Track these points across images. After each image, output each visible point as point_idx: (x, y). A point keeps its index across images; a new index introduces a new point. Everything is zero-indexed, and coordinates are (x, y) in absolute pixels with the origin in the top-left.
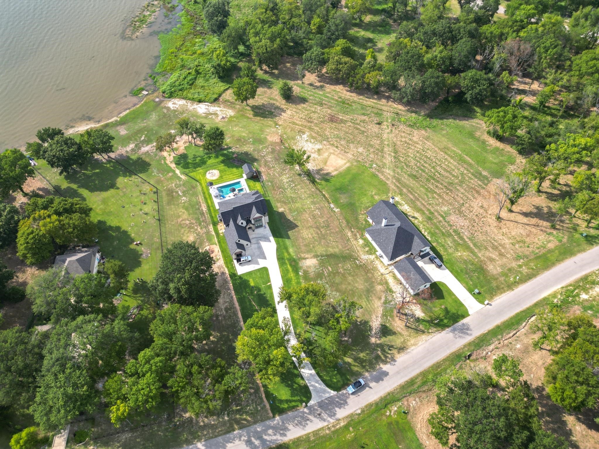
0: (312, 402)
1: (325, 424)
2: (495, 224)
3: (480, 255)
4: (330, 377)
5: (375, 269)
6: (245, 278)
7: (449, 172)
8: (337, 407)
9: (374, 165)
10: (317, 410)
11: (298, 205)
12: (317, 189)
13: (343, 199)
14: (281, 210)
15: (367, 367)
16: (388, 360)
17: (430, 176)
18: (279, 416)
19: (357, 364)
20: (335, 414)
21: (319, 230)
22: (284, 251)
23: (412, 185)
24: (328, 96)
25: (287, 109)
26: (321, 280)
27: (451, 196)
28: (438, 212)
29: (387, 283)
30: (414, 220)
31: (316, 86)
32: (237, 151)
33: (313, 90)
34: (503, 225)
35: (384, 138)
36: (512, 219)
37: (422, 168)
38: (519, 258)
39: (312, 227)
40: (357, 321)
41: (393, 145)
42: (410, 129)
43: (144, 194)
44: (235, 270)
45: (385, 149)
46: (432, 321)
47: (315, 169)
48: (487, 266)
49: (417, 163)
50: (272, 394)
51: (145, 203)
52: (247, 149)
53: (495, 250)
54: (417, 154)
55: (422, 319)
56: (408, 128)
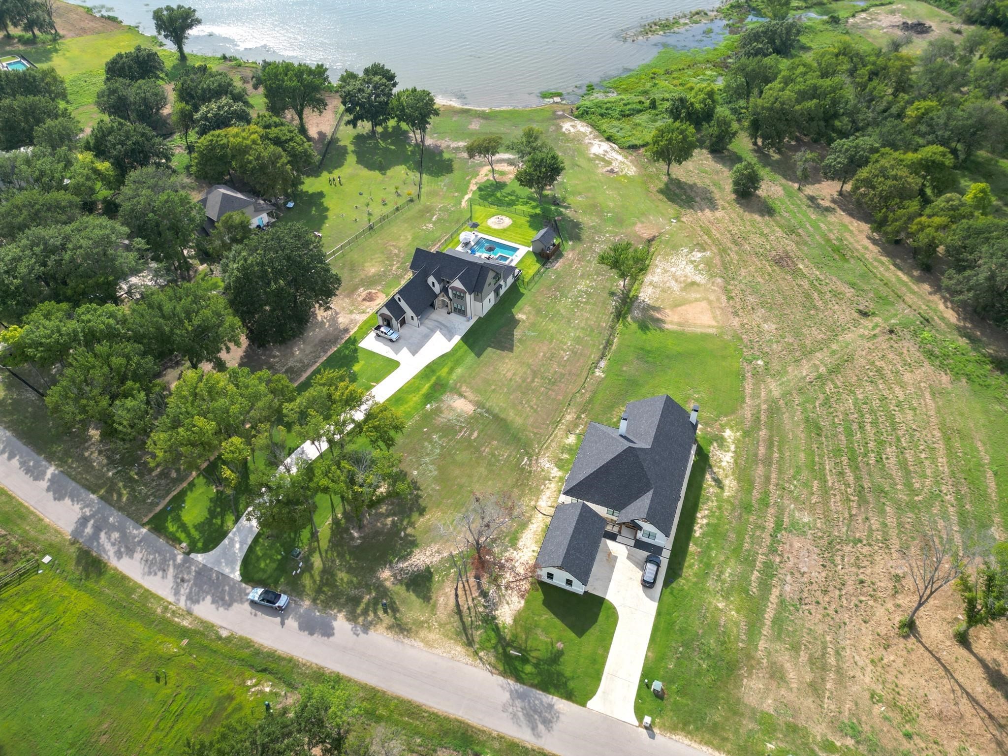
0: (199, 558)
1: (171, 599)
2: (883, 630)
3: (762, 644)
4: (264, 555)
5: (537, 492)
6: (360, 355)
7: (908, 473)
8: (213, 596)
9: (760, 362)
10: (189, 573)
11: (552, 327)
12: (612, 328)
13: (631, 368)
14: (520, 316)
15: (322, 597)
16: (361, 619)
17: (852, 450)
18: (149, 530)
19: (318, 578)
20: (197, 602)
21: (534, 377)
22: (450, 364)
23: (790, 436)
24: (819, 227)
25: (724, 208)
26: (440, 438)
27: (850, 509)
28: (781, 510)
29: (524, 525)
30: (711, 486)
31: (819, 204)
32: (570, 215)
33: (804, 208)
34: (902, 646)
35: (840, 338)
36: (944, 655)
37: (855, 427)
38: (850, 731)
39: (529, 366)
40: (405, 529)
41: (845, 358)
42: (922, 358)
43: (399, 195)
44: (363, 338)
45: (818, 355)
46: (509, 644)
47: (647, 301)
48: (750, 674)
49: (853, 413)
50: (184, 502)
51: (385, 204)
52: (586, 220)
53: (811, 668)
54: (878, 401)
55: (497, 625)
56: (918, 354)
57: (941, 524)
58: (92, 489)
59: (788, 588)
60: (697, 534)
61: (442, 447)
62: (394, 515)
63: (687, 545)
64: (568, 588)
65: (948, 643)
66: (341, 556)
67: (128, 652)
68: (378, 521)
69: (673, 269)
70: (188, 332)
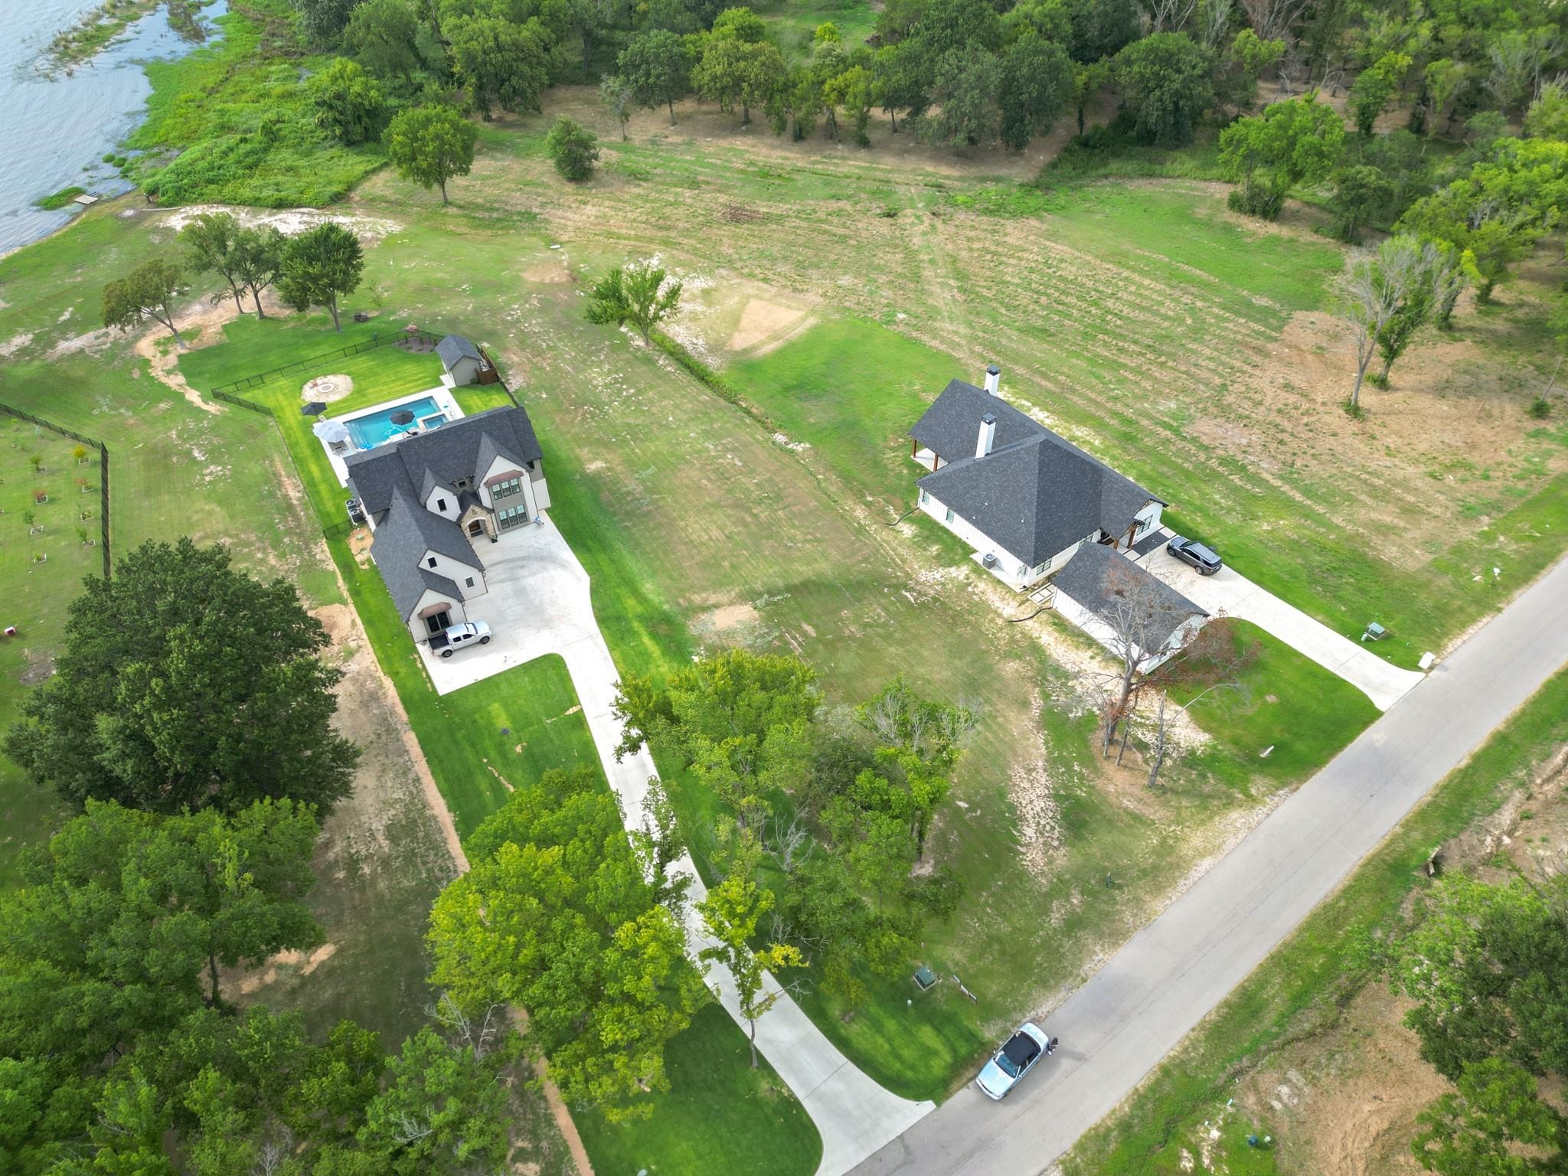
2: (1351, 429)
5: (982, 608)
6: (471, 703)
7: (1149, 309)
9: (901, 316)
11: (657, 446)
12: (718, 394)
13: (817, 415)
14: (595, 466)
15: (1042, 973)
16: (1120, 926)
17: (1092, 326)
19: (994, 966)
21: (748, 510)
22: (624, 591)
23: (1040, 355)
24: (712, 164)
27: (1175, 369)
28: (1148, 416)
29: (1035, 649)
32: (418, 316)
33: (663, 154)
34: (1375, 427)
35: (914, 247)
36: (1398, 407)
37: (1059, 307)
38: (1472, 513)
39: (716, 505)
41: (948, 260)
42: (991, 219)
43: (51, 472)
44: (428, 681)
45: (926, 273)
46: (1248, 754)
47: (698, 341)
48: (1375, 549)
49: (1039, 298)
51: (51, 501)
53: (1383, 501)
54: (1033, 275)
55: (1206, 755)
56: (983, 218)
57: (1230, 326)
65: (1385, 397)
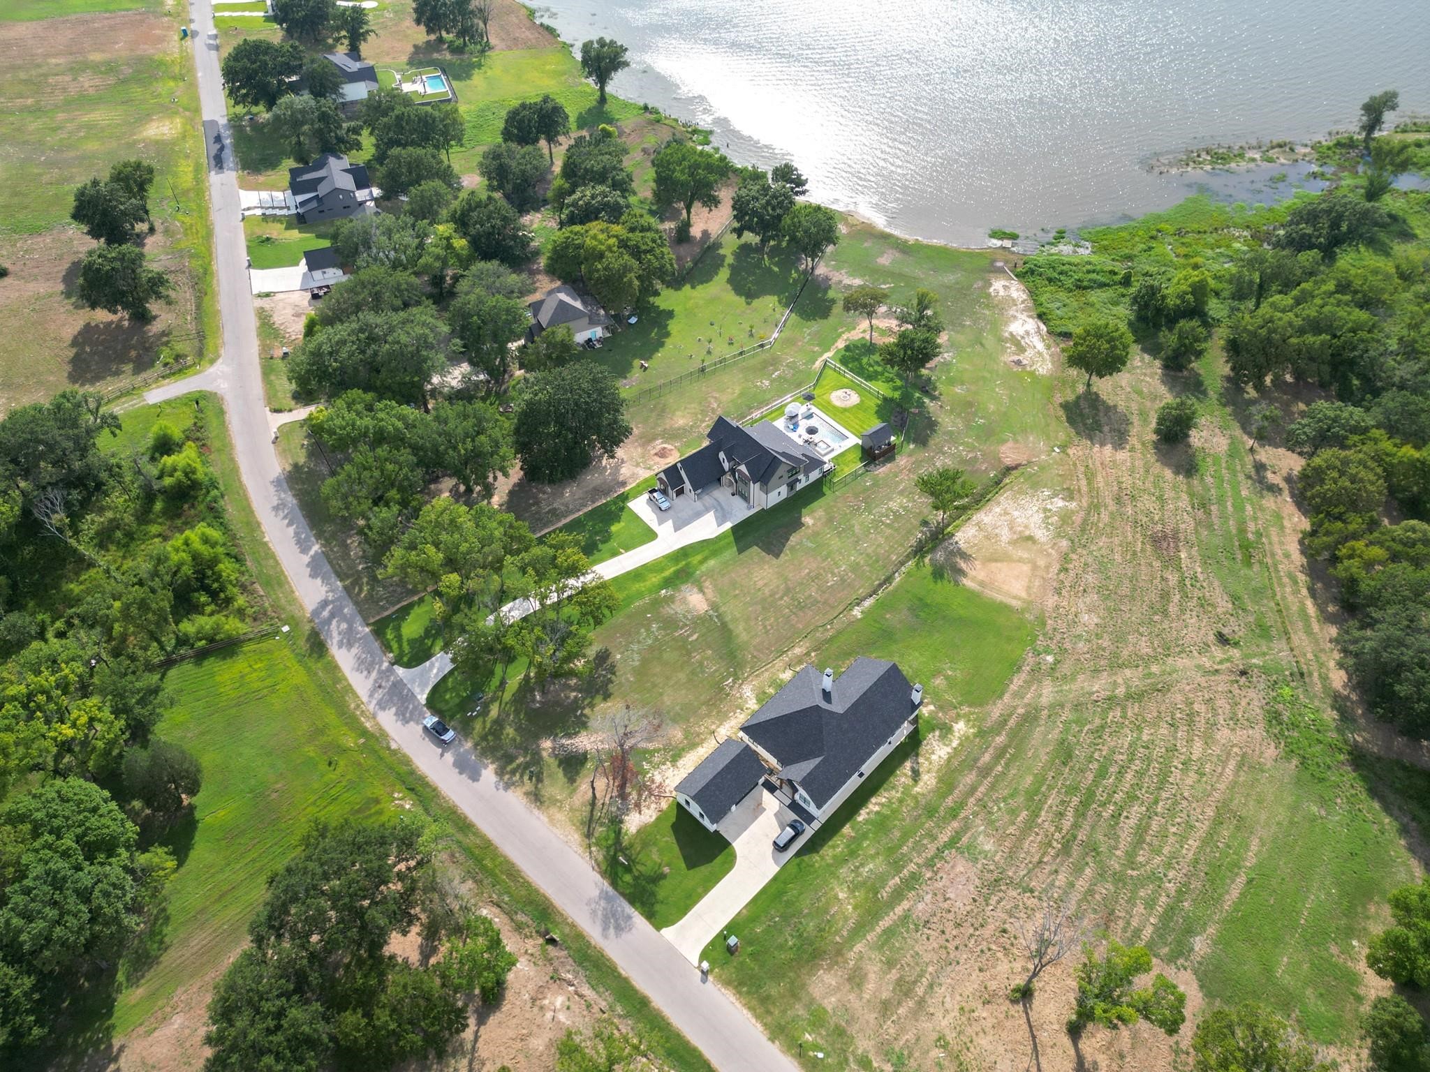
0: (400, 671)
1: (365, 699)
2: (994, 985)
3: (859, 947)
4: (453, 688)
5: (723, 717)
6: (624, 515)
7: (1140, 841)
8: (398, 708)
9: (1050, 659)
10: (387, 681)
11: (835, 543)
12: (902, 564)
13: (895, 618)
14: (808, 520)
15: (484, 744)
16: (507, 777)
18: (371, 631)
19: (488, 725)
20: (383, 709)
21: (785, 594)
22: (706, 553)
23: (1030, 754)
24: (1243, 510)
25: (1132, 450)
26: (659, 628)
27: (1043, 855)
28: (966, 827)
29: (693, 746)
30: (905, 775)
31: (1264, 477)
32: (931, 410)
33: (1241, 477)
34: (1004, 1008)
35: (1170, 660)
36: (1043, 1036)
37: (1113, 769)
38: (894, 1059)
39: (786, 580)
40: (583, 708)
41: (1159, 686)
42: (1260, 718)
43: (751, 335)
44: (635, 497)
45: (1128, 672)
46: (623, 850)
47: (962, 545)
48: (830, 968)
49: (1122, 754)
50: (408, 614)
51: (731, 344)
52: (947, 421)
53: (894, 989)
54: (1163, 750)
55: (620, 829)
56: (1258, 711)
57: (1140, 909)
58: (341, 576)
59: (921, 906)
60: (860, 819)
61: (656, 639)
62: (580, 691)
63: (843, 825)
64: (700, 820)
65: (1056, 1027)
66: (517, 712)
67: (319, 732)
68: (562, 691)
69: (1016, 514)
70: (460, 455)
